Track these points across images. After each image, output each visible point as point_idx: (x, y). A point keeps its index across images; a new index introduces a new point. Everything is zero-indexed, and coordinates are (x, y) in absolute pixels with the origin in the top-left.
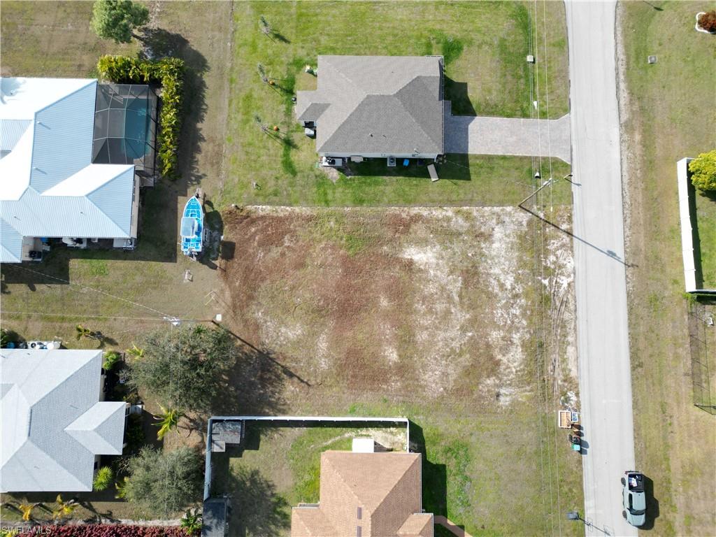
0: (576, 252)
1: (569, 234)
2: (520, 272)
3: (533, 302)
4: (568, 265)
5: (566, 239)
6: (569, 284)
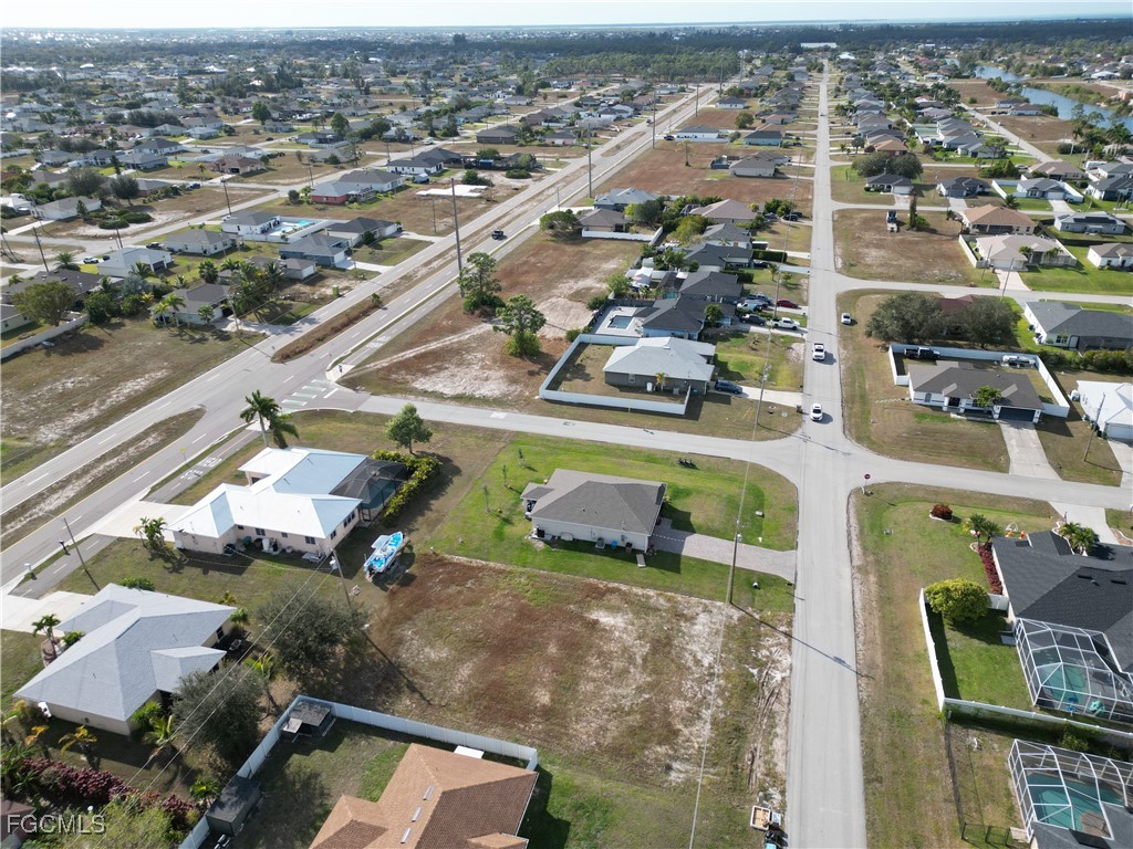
0: (794, 652)
1: (788, 635)
2: (723, 655)
3: (734, 685)
4: (784, 662)
5: (784, 640)
6: (783, 679)
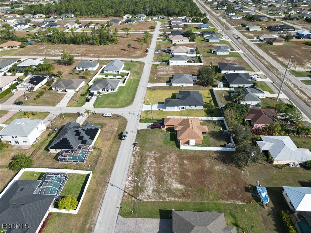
0: (124, 186)
1: (125, 192)
4: (127, 183)
5: (126, 190)
6: (129, 178)
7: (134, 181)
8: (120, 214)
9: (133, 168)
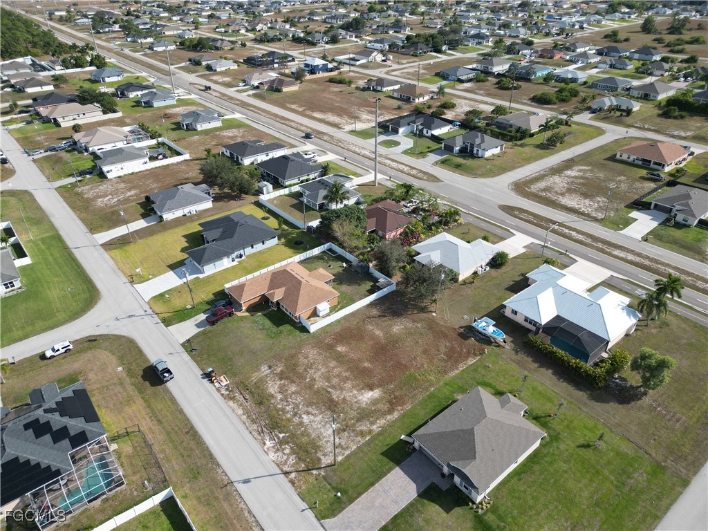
0: (274, 465)
1: (286, 473)
2: (303, 429)
3: (282, 419)
4: (273, 454)
5: (286, 469)
7: (282, 442)
8: (320, 516)
9: (253, 421)
